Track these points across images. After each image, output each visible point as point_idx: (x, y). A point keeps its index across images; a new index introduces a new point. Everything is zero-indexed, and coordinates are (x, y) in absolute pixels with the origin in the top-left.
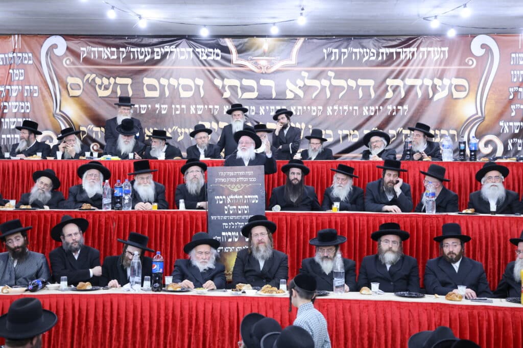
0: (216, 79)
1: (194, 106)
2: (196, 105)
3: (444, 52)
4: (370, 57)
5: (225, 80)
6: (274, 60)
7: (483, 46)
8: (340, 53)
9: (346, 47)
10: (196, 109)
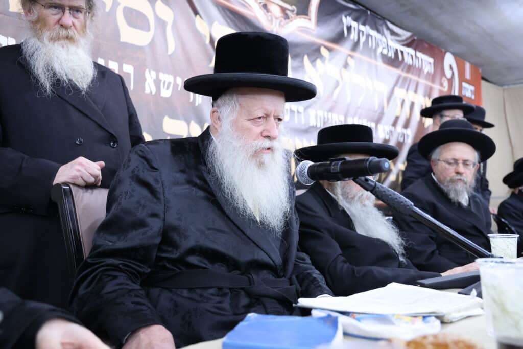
0: (198, 16)
1: (153, 73)
2: (158, 72)
3: (430, 63)
4: (383, 48)
5: (216, 24)
6: (289, 10)
7: (451, 68)
8: (359, 31)
9: (364, 24)
10: (157, 82)
